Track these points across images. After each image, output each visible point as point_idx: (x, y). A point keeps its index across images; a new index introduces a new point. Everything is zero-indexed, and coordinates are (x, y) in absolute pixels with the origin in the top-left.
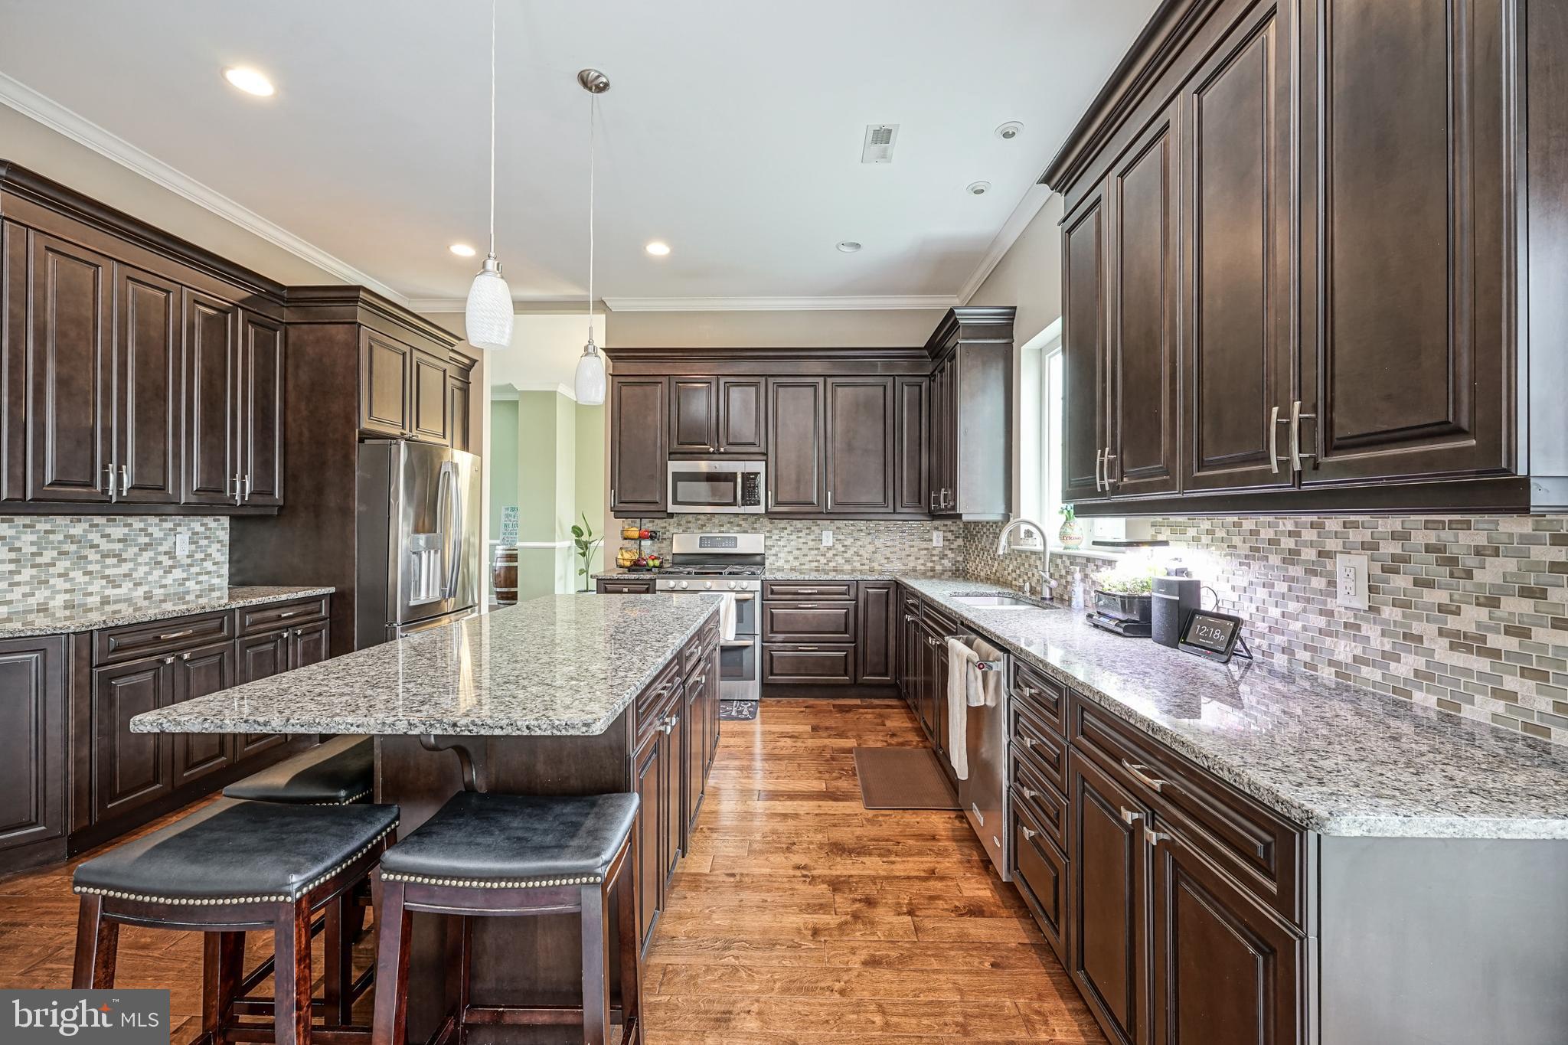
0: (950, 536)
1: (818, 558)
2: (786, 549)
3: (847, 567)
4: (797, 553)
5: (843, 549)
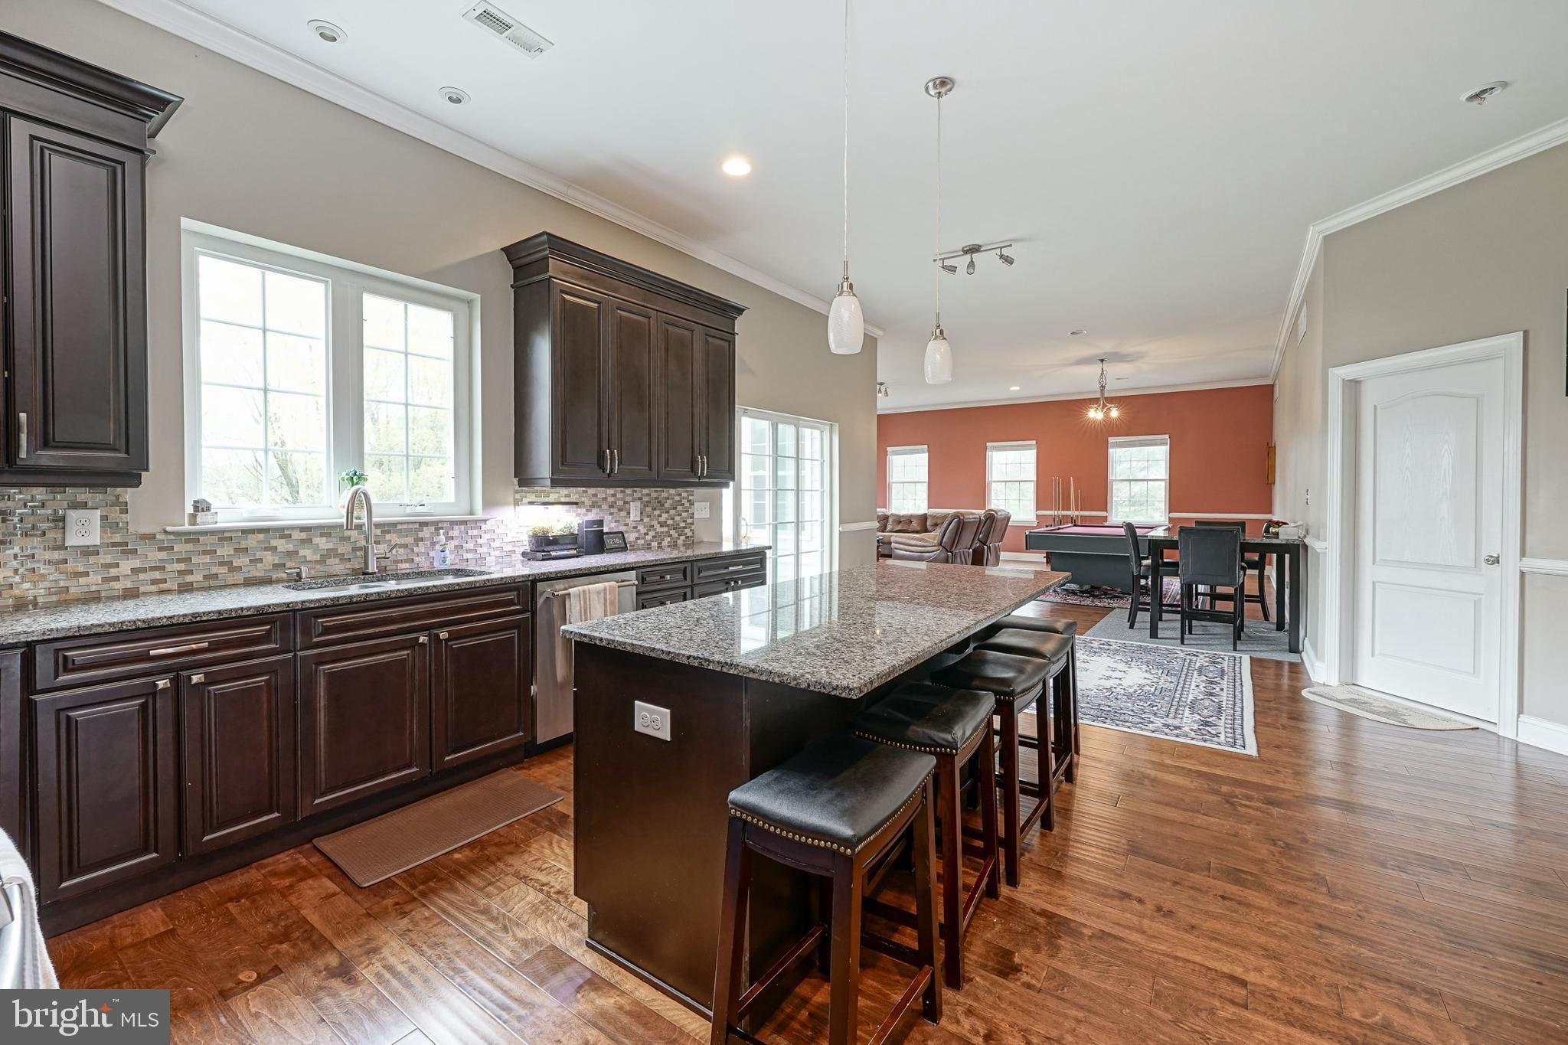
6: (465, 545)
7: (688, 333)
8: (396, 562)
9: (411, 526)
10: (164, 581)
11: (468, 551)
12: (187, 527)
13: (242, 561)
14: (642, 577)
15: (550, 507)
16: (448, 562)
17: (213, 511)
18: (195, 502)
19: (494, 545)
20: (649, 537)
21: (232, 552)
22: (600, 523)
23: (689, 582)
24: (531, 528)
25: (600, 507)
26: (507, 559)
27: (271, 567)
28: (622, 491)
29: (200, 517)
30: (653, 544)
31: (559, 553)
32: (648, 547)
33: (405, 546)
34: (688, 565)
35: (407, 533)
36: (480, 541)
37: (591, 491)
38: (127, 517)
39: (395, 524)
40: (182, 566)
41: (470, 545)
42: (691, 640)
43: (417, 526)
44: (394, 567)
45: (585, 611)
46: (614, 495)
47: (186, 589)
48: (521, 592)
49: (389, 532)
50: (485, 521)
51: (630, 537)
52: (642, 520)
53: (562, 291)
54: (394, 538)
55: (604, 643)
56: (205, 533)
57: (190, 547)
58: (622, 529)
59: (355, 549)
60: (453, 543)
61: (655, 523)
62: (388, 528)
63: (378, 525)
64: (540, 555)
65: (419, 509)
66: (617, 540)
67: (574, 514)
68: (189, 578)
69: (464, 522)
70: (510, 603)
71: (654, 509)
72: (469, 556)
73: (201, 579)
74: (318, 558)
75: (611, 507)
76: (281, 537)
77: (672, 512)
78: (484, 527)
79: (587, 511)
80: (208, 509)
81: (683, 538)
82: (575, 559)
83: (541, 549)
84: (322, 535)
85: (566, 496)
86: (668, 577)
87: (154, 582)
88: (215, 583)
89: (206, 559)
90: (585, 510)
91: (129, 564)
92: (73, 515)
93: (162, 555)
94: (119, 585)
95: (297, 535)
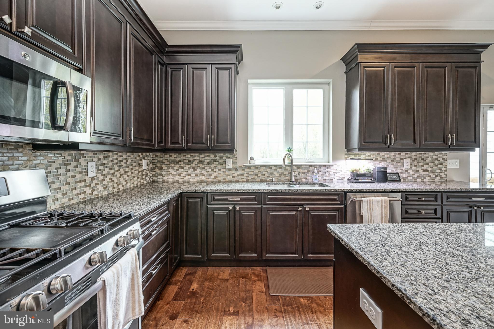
6: (325, 174)
7: (443, 70)
8: (301, 178)
9: (306, 166)
10: (243, 179)
11: (326, 176)
12: (248, 164)
13: (260, 175)
14: (406, 197)
15: (360, 161)
16: (318, 180)
17: (254, 160)
18: (250, 157)
19: (336, 175)
20: (415, 176)
21: (258, 172)
22: (385, 168)
23: (439, 202)
24: (351, 169)
25: (387, 161)
26: (342, 181)
27: (267, 177)
28: (399, 154)
29: (251, 162)
30: (418, 180)
31: (363, 181)
32: (415, 181)
33: (304, 173)
34: (439, 195)
35: (305, 169)
36: (331, 173)
37: (382, 154)
38: (237, 161)
39: (301, 165)
40: (247, 175)
41: (327, 174)
42: (403, 265)
43: (308, 166)
44: (300, 180)
45: (370, 209)
46: (395, 156)
47: (248, 181)
48: (340, 196)
49: (299, 168)
50: (333, 165)
51: (404, 175)
52: (411, 168)
53: (364, 67)
54: (300, 170)
55: (343, 243)
56: (252, 166)
57: (248, 170)
58: (399, 171)
59: (289, 173)
60: (321, 173)
61: (419, 169)
62: (299, 166)
63: (295, 166)
64: (354, 181)
65: (310, 160)
66: (395, 177)
67: (373, 164)
68: (248, 178)
69: (325, 166)
70: (335, 200)
71: (419, 162)
72: (327, 178)
73: (251, 179)
74: (279, 175)
75: (393, 161)
76: (269, 168)
77: (431, 164)
78: (332, 168)
79: (379, 163)
80: (253, 159)
81: (438, 178)
82: (370, 184)
83: (355, 178)
84: (280, 168)
85: (369, 156)
86: (424, 199)
87: (242, 179)
88: (253, 180)
89: (252, 173)
90: (378, 162)
91: (237, 173)
92: (227, 160)
93: (243, 172)
94: (235, 179)
95: (273, 168)
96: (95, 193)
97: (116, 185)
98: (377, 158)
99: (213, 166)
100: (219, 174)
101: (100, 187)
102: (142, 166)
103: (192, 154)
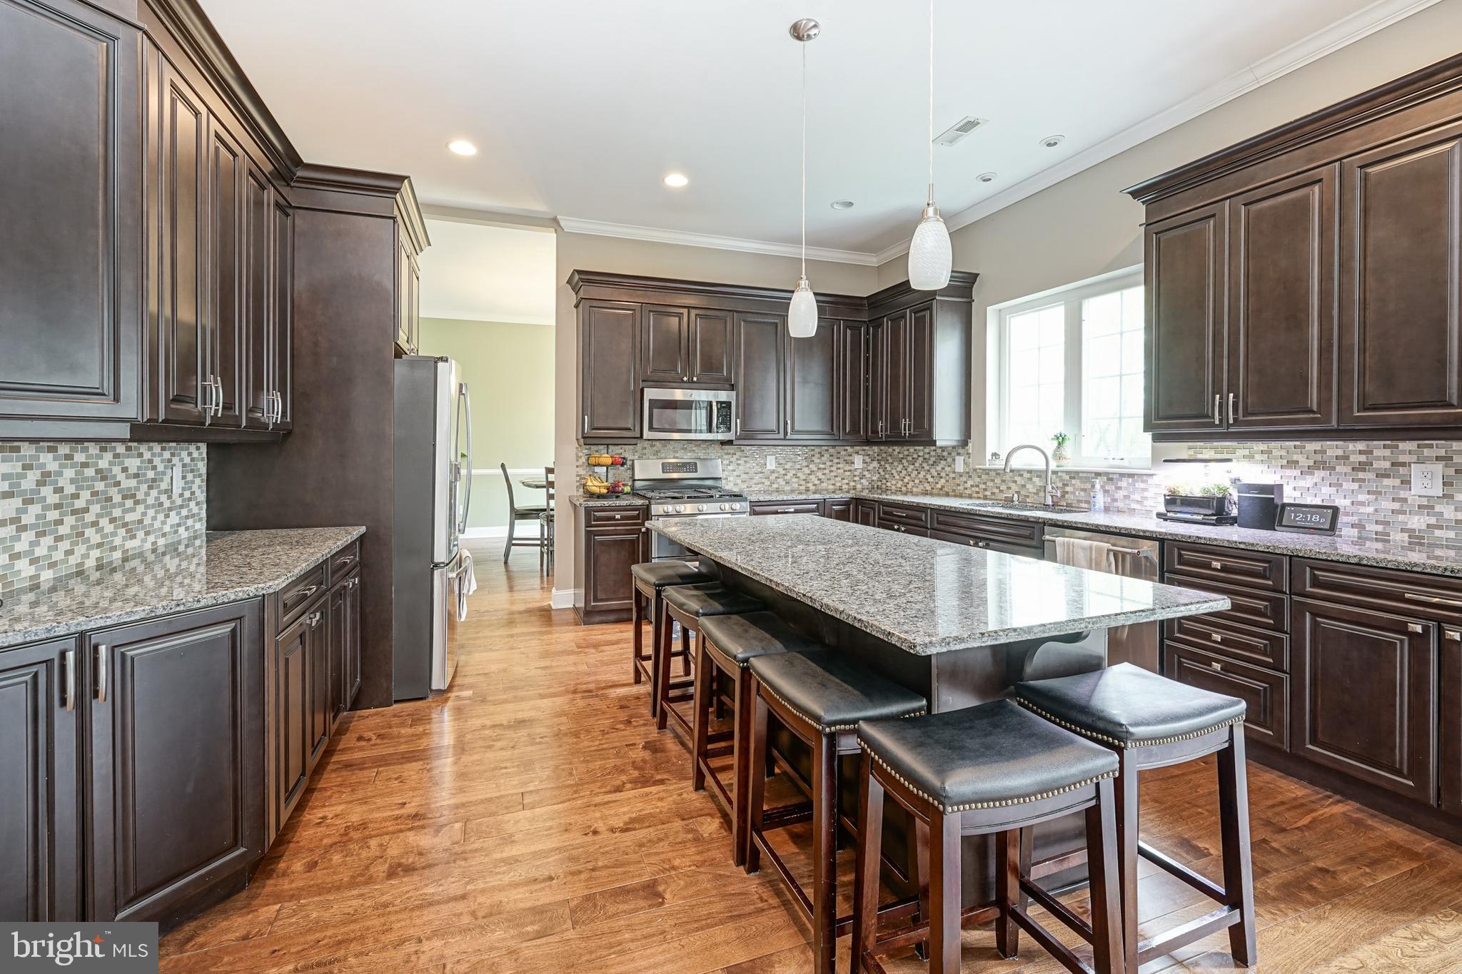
0: (868, 460)
1: (763, 480)
2: (735, 473)
3: (787, 488)
4: (744, 476)
5: (783, 472)
6: (1131, 496)
9: (1089, 475)
10: (979, 493)
11: (1134, 501)
12: (988, 466)
13: (1003, 487)
18: (990, 453)
21: (1000, 482)
22: (1269, 489)
25: (1332, 469)
28: (1386, 447)
29: (990, 463)
35: (1086, 480)
36: (1146, 494)
37: (1313, 446)
38: (970, 460)
39: (1077, 473)
40: (984, 486)
41: (1137, 497)
43: (1093, 475)
47: (985, 498)
49: (1073, 478)
50: (1152, 476)
54: (1077, 483)
56: (992, 470)
57: (987, 477)
62: (1073, 474)
63: (1068, 472)
65: (1121, 463)
66: (1315, 517)
68: (986, 493)
69: (1132, 475)
72: (1135, 506)
73: (990, 494)
78: (1150, 481)
80: (999, 457)
84: (1037, 476)
87: (975, 493)
88: (993, 497)
89: (991, 484)
90: (1297, 472)
91: (970, 483)
92: (957, 458)
93: (979, 480)
94: (968, 492)
95: (1026, 475)
96: (775, 486)
97: (803, 483)
98: (1295, 458)
99: (939, 468)
100: (947, 481)
101: (781, 481)
102: (853, 463)
103: (916, 448)
